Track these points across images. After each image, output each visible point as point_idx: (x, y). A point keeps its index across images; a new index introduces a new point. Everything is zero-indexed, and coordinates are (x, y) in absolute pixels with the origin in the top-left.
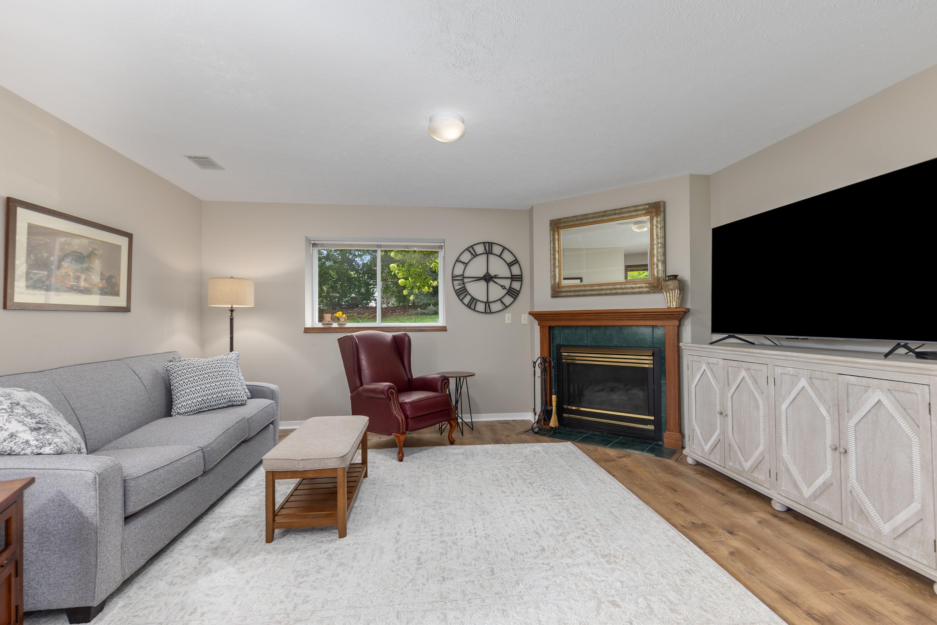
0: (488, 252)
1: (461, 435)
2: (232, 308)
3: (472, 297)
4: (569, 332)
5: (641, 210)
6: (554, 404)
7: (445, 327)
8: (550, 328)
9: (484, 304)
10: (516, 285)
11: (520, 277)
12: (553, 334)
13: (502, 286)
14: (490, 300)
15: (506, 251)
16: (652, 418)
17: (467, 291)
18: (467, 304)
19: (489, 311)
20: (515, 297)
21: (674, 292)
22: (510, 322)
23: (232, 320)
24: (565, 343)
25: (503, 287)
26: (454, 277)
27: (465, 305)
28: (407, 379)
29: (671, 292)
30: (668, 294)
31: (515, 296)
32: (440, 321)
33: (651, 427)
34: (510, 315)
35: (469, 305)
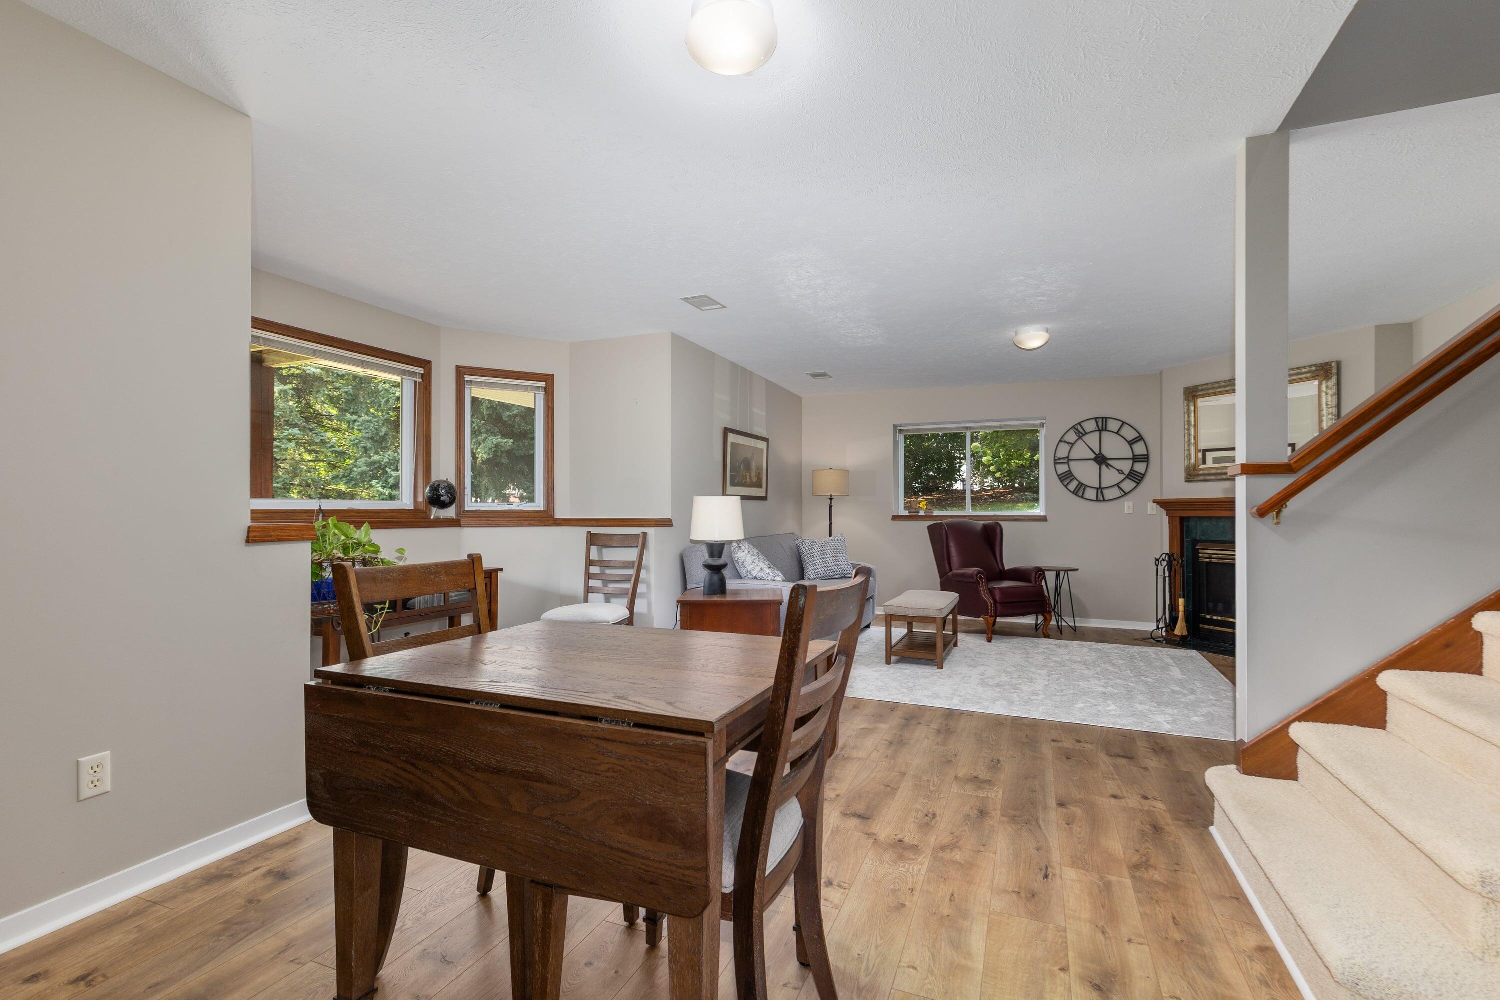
0: (1101, 429)
1: (1059, 633)
2: (831, 496)
3: (1080, 483)
4: (1208, 524)
5: (1306, 373)
6: (1181, 609)
7: (1046, 517)
8: (1182, 520)
9: (1095, 491)
10: (1140, 467)
11: (1146, 457)
12: (1188, 527)
13: (1118, 470)
14: (1103, 486)
15: (1126, 427)
17: (1073, 476)
18: (1073, 490)
19: (1102, 499)
22: (1131, 511)
23: (831, 507)
24: (1203, 538)
25: (1120, 472)
26: (1057, 461)
27: (1070, 491)
28: (998, 570)
31: (1139, 480)
32: (1038, 511)
34: (1131, 503)
35: (1075, 492)
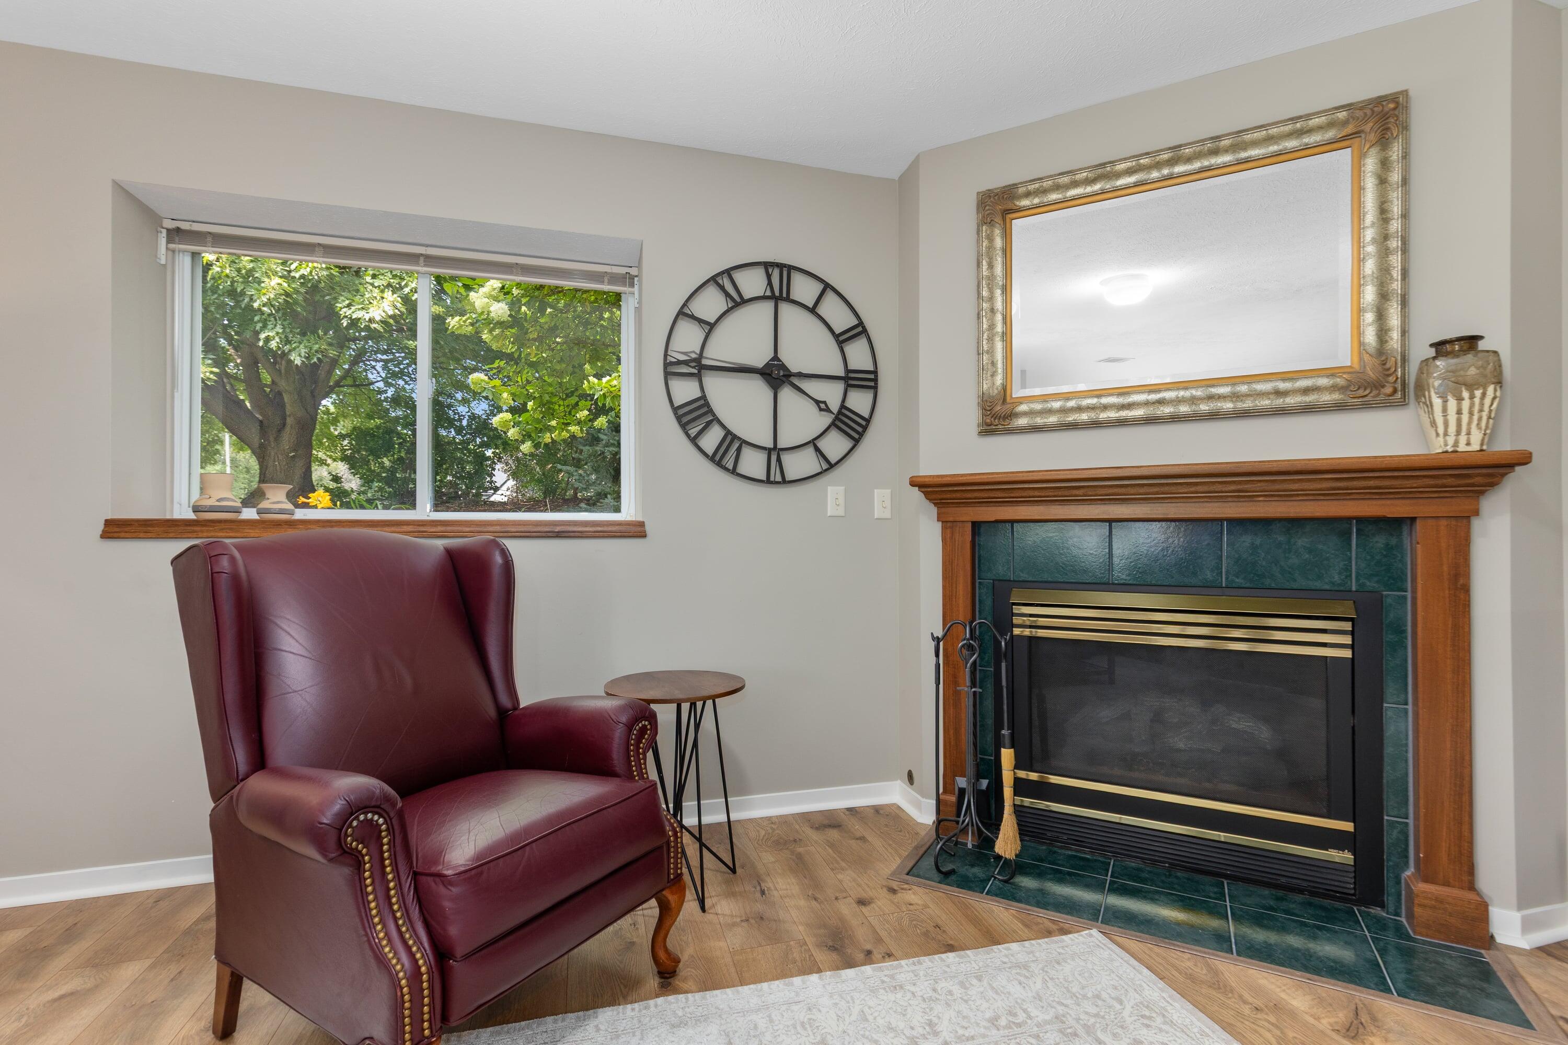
0: (777, 293)
1: (698, 909)
3: (728, 432)
5: (1319, 128)
6: (1008, 777)
7: (642, 524)
8: (977, 527)
9: (763, 456)
10: (859, 402)
11: (872, 376)
12: (986, 545)
13: (818, 402)
14: (781, 445)
15: (830, 297)
16: (1348, 826)
17: (711, 411)
18: (710, 452)
19: (778, 478)
20: (856, 436)
21: (1478, 393)
22: (841, 512)
24: (1022, 575)
25: (822, 406)
26: (670, 369)
27: (705, 454)
28: (492, 712)
29: (1466, 394)
30: (1452, 404)
31: (857, 432)
32: (629, 511)
33: (1345, 857)
34: (841, 489)
35: (717, 458)
